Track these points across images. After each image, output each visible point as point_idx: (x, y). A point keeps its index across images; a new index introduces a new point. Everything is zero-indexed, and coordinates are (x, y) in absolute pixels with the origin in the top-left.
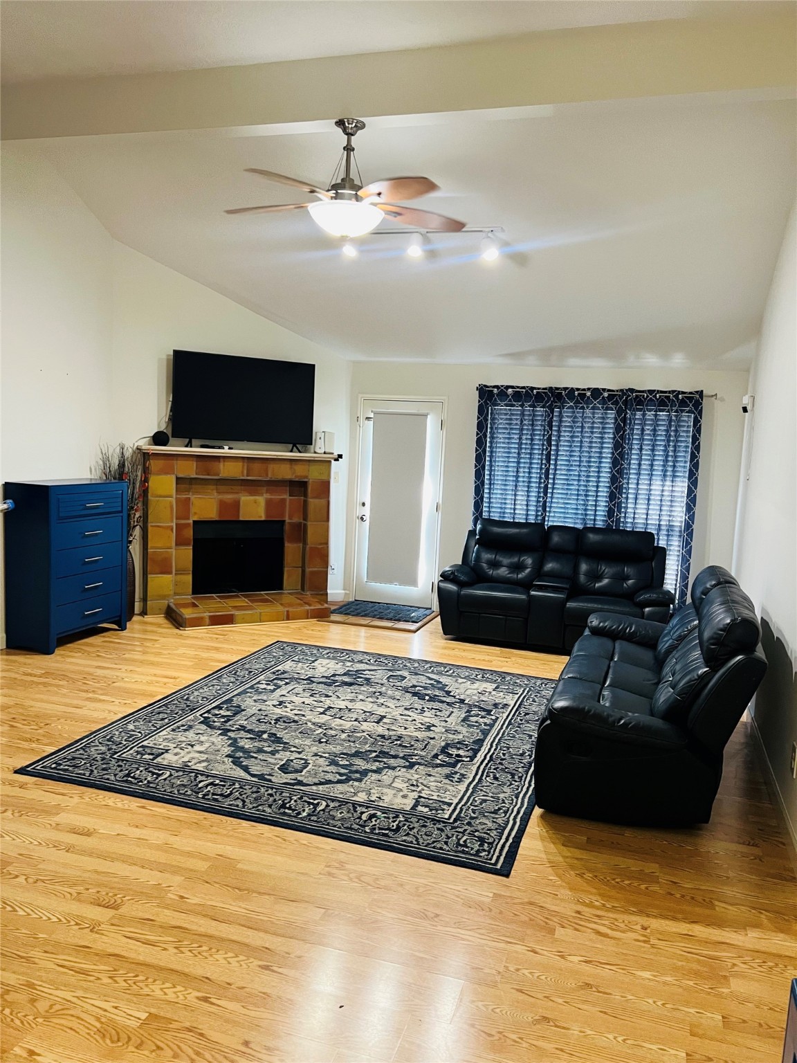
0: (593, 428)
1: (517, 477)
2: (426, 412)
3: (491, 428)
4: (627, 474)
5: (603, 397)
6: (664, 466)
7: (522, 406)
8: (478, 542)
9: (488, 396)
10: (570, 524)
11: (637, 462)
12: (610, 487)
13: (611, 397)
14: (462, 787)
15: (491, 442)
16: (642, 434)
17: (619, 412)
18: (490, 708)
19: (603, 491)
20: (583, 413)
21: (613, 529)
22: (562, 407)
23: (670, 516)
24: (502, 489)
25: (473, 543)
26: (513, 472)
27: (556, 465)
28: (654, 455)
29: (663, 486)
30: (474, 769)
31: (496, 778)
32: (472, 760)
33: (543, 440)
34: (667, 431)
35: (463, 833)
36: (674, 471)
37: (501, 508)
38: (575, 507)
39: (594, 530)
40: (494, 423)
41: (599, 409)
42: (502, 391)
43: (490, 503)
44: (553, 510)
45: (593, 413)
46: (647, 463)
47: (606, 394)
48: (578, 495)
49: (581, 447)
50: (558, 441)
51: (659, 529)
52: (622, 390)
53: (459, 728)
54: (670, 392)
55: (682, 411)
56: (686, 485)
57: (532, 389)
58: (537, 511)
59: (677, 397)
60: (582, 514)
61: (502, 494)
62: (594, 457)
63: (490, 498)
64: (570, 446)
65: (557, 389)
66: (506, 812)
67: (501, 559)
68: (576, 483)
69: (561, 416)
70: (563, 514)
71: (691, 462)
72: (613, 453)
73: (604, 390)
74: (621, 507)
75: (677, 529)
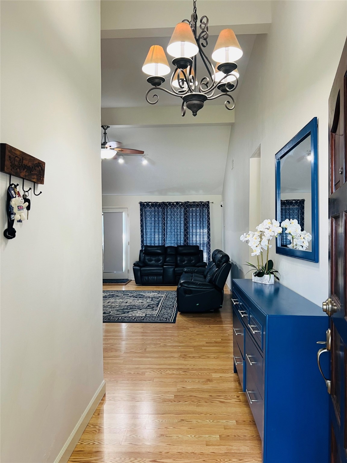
0: (177, 214)
1: (155, 231)
2: (122, 211)
3: (145, 216)
4: (189, 228)
5: (180, 204)
6: (200, 225)
7: (154, 208)
8: (144, 253)
9: (143, 205)
10: (173, 245)
11: (192, 224)
12: (184, 233)
13: (182, 204)
14: (157, 311)
15: (145, 221)
16: (192, 215)
17: (185, 209)
18: (158, 297)
19: (182, 234)
20: (174, 210)
21: (186, 246)
22: (167, 208)
23: (203, 240)
24: (150, 236)
25: (142, 254)
26: (153, 230)
27: (167, 227)
28: (197, 222)
29: (200, 231)
30: (159, 308)
31: (165, 309)
32: (157, 307)
33: (162, 219)
34: (200, 214)
35: (161, 318)
36: (203, 226)
37: (150, 242)
38: (174, 240)
39: (181, 246)
40: (146, 214)
41: (178, 208)
42: (148, 204)
43: (146, 241)
44: (167, 241)
45: (177, 210)
46: (195, 224)
47: (180, 203)
48: (175, 236)
49: (174, 220)
50: (167, 219)
51: (200, 245)
52: (185, 202)
53: (151, 302)
54: (199, 202)
55: (204, 208)
56: (207, 230)
57: (157, 202)
58: (162, 242)
59: (202, 203)
60: (176, 242)
61: (150, 237)
62: (179, 224)
63: (146, 239)
64: (171, 220)
65: (165, 202)
66: (171, 314)
67: (152, 258)
68: (173, 232)
69: (167, 211)
70: (170, 242)
71: (208, 223)
72: (184, 222)
73: (180, 202)
74: (188, 239)
75: (205, 244)
